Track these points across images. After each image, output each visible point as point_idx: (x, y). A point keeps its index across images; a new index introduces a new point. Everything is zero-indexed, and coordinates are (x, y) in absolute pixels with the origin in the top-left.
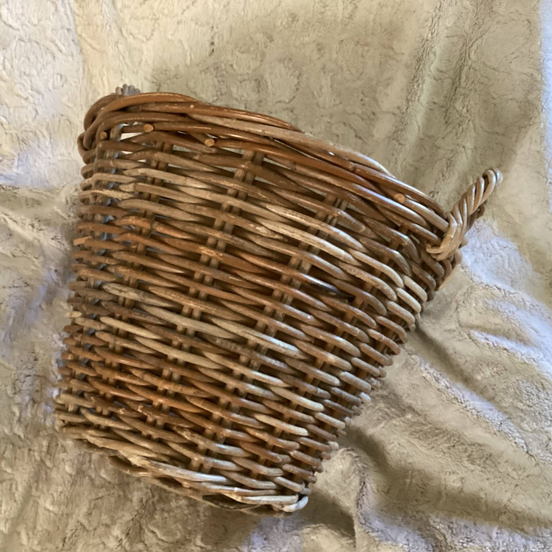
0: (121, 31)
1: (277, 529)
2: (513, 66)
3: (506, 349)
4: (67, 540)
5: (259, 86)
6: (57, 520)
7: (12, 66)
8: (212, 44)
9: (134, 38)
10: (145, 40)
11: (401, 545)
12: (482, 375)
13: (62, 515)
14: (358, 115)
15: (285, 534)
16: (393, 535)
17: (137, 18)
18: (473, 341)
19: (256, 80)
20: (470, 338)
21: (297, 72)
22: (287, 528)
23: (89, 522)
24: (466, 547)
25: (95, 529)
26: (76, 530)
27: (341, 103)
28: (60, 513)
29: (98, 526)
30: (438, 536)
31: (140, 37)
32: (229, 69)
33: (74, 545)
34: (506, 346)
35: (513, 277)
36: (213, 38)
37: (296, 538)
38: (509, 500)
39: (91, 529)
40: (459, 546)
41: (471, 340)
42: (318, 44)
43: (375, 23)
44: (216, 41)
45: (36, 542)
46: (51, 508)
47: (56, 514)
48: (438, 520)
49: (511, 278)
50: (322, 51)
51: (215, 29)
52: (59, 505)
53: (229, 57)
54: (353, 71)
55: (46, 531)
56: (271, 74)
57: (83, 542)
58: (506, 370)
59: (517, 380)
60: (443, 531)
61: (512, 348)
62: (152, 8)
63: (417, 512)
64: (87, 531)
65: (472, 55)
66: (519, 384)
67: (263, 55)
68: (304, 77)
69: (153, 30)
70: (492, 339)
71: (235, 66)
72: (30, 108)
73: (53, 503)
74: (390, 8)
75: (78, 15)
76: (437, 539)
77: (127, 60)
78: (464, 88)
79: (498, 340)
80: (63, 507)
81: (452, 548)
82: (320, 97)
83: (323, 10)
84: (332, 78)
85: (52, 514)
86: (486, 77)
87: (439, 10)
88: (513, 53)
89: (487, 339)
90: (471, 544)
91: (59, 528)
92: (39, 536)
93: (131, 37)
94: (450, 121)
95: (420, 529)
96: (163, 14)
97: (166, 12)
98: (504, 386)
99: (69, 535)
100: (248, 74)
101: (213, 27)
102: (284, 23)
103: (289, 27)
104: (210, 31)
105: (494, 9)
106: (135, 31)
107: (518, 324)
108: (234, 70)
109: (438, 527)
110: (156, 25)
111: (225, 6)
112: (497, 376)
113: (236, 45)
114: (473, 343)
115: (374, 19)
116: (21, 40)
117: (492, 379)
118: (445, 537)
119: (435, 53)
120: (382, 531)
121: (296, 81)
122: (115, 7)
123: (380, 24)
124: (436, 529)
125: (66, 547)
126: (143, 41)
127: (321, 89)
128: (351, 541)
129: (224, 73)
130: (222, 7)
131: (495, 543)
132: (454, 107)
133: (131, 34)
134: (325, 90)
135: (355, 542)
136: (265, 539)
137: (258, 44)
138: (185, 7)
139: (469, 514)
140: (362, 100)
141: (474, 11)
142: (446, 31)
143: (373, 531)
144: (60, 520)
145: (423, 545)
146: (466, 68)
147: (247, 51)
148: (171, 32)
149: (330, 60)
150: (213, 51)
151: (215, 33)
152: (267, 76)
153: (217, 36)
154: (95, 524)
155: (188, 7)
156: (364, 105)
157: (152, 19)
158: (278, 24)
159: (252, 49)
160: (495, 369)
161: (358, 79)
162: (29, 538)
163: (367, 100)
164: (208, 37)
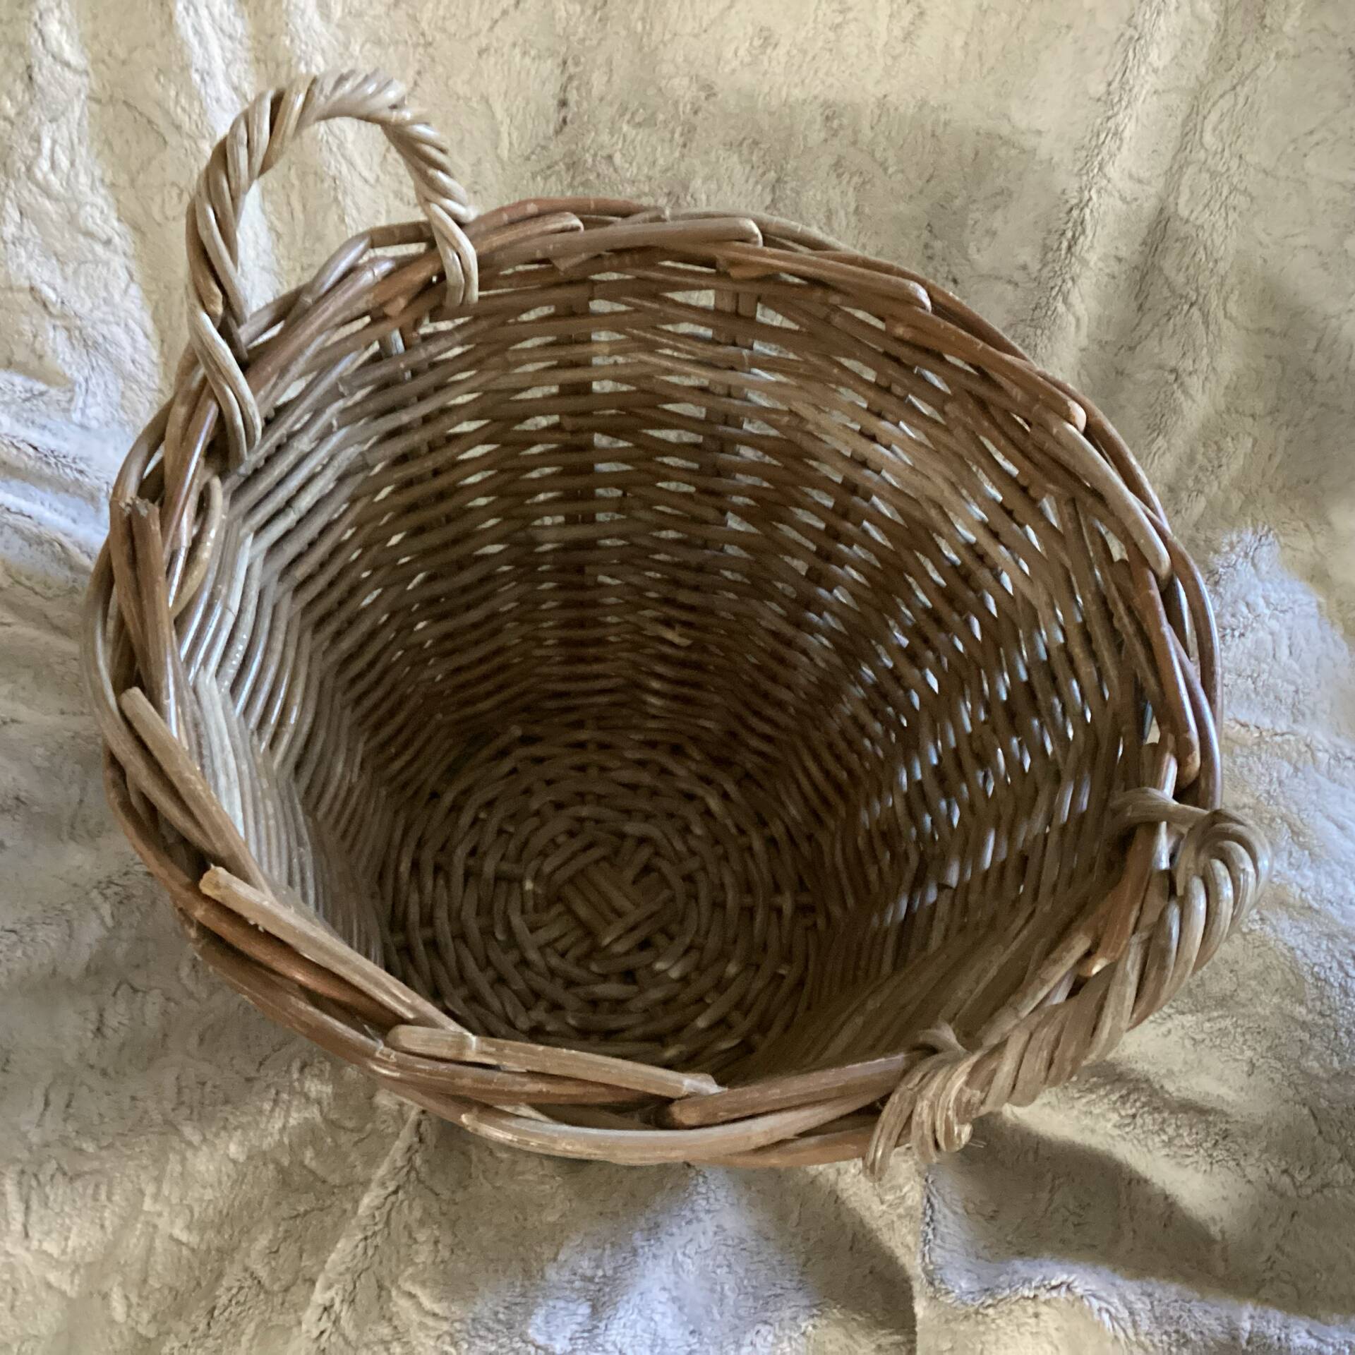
2: (1310, 164)
4: (216, 1313)
6: (196, 1264)
8: (563, 103)
13: (208, 1250)
21: (772, 175)
23: (272, 1272)
25: (286, 1289)
26: (241, 1288)
28: (203, 1247)
29: (294, 1282)
32: (603, 168)
33: (234, 1324)
36: (564, 89)
39: (276, 1288)
42: (826, 106)
43: (967, 55)
44: (573, 96)
45: (146, 1316)
46: (184, 1237)
47: (193, 1250)
50: (835, 123)
51: (572, 69)
52: (203, 1230)
53: (605, 138)
54: (912, 172)
55: (171, 1289)
56: (706, 179)
57: (257, 1319)
62: (415, 18)
64: (267, 1293)
65: (1208, 138)
67: (690, 131)
68: (789, 189)
69: (419, 73)
71: (618, 158)
73: (189, 1225)
74: (1004, 16)
78: (1187, 221)
80: (210, 1234)
83: (839, 19)
84: (859, 190)
85: (185, 1252)
86: (1245, 192)
88: (1311, 133)
91: (199, 1285)
92: (152, 1303)
94: (1147, 305)
96: (444, 31)
97: (451, 26)
99: (223, 1300)
100: (650, 179)
101: (565, 63)
102: (742, 52)
103: (755, 61)
104: (557, 72)
105: (1269, 22)
107: (1294, 809)
108: (616, 170)
110: (427, 61)
111: (595, 10)
113: (623, 110)
115: (966, 44)
116: (92, 98)
121: (768, 198)
122: (325, 18)
123: (980, 56)
125: (215, 1330)
129: (592, 177)
130: (589, 12)
132: (1161, 270)
134: (839, 221)
137: (676, 104)
138: (497, 14)
140: (927, 246)
141: (1218, 25)
142: (1153, 79)
144: (202, 1263)
146: (1191, 171)
147: (650, 122)
148: (465, 76)
149: (855, 143)
150: (564, 121)
151: (571, 78)
152: (697, 184)
153: (575, 83)
154: (286, 1279)
155: (505, 13)
157: (416, 45)
158: (728, 54)
159: (661, 117)
161: (921, 192)
162: (129, 1306)
163: (938, 245)
164: (553, 88)
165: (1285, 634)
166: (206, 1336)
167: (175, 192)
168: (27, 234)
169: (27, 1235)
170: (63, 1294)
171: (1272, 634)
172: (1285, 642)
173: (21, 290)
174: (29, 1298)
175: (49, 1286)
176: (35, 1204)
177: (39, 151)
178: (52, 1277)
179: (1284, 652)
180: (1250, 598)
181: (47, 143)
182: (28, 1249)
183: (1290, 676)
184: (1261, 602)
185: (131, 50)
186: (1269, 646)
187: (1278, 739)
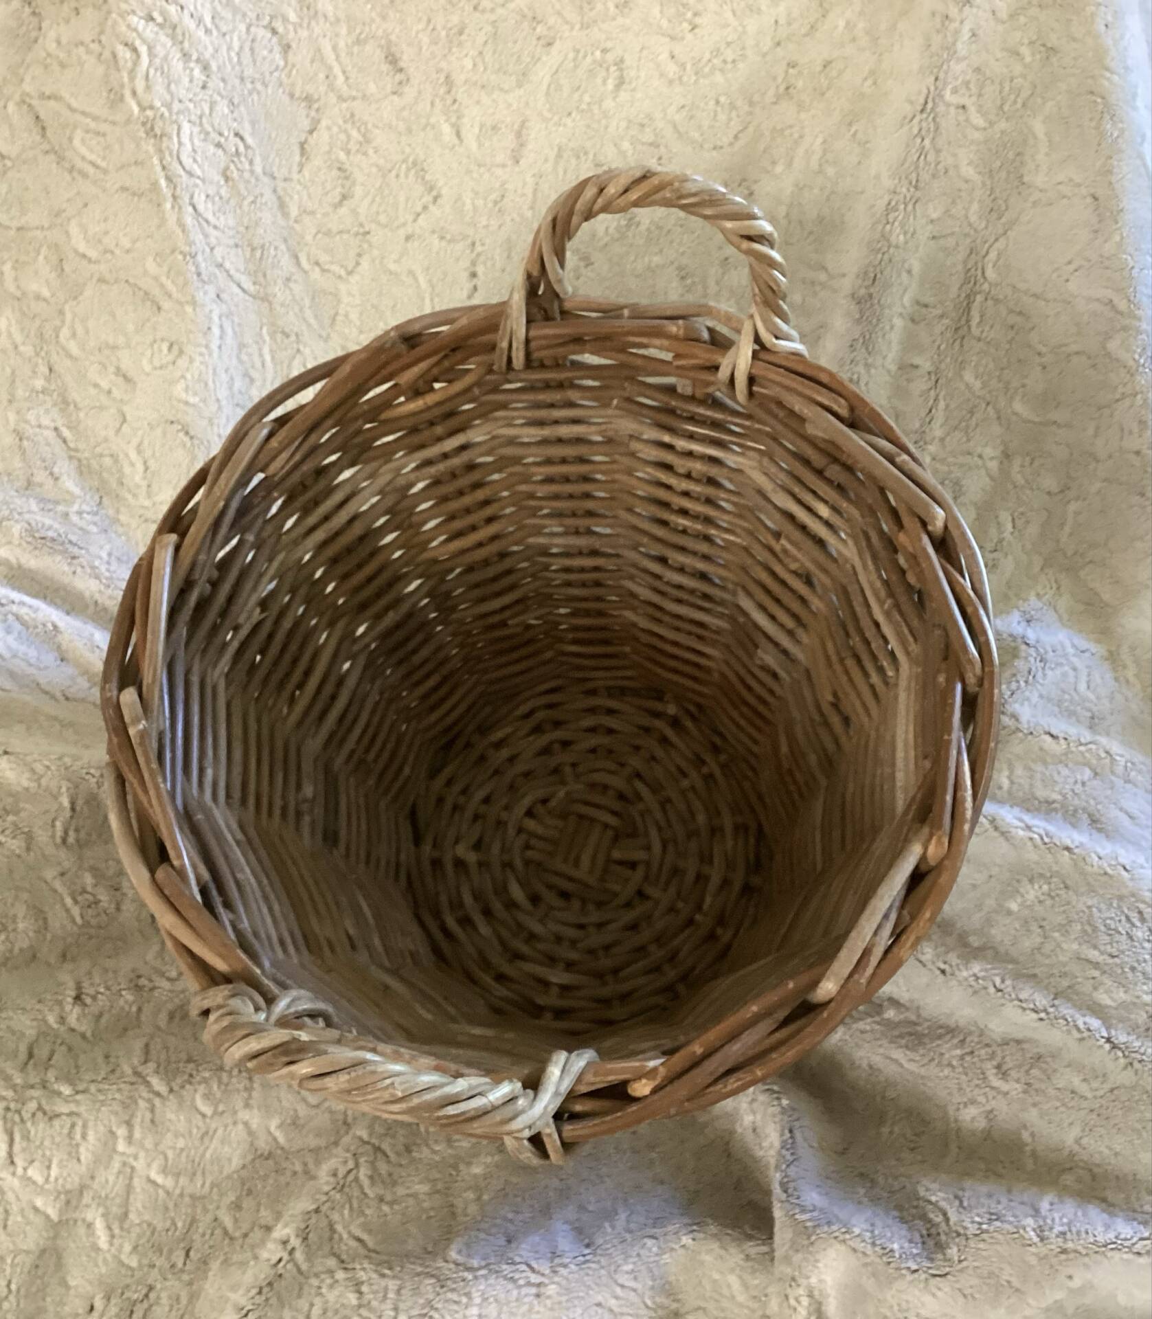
0: (296, 257)
1: (613, 1227)
2: (1072, 286)
3: (1068, 849)
4: (192, 1254)
6: (171, 1205)
7: (87, 332)
8: (473, 275)
9: (323, 271)
10: (343, 273)
11: (857, 1231)
12: (1019, 900)
13: (181, 1195)
15: (628, 1236)
16: (843, 1215)
17: (328, 233)
18: (1003, 833)
20: (996, 828)
22: (632, 1226)
23: (236, 1221)
24: (987, 1231)
25: (246, 1235)
26: (212, 1235)
28: (178, 1191)
29: (252, 1229)
30: (931, 1216)
31: (335, 268)
33: (206, 1263)
34: (1068, 843)
35: (1095, 709)
36: (474, 263)
37: (649, 1242)
38: (1078, 1141)
39: (237, 1234)
40: (972, 1229)
41: (996, 834)
42: (680, 268)
44: (480, 270)
45: (127, 1247)
46: (160, 1179)
47: (168, 1193)
48: (934, 1186)
49: (1089, 710)
50: (689, 281)
51: (479, 248)
52: (178, 1175)
55: (149, 1225)
57: (222, 1258)
58: (1067, 887)
59: (1089, 907)
60: (943, 1204)
61: (1081, 845)
62: (354, 212)
63: (896, 1178)
64: (231, 1238)
65: (990, 273)
66: (1091, 915)
69: (359, 255)
70: (1040, 824)
72: (113, 410)
73: (164, 1171)
74: (816, 191)
75: (215, 227)
76: (930, 1221)
77: (308, 314)
78: (978, 339)
79: (1051, 828)
80: (183, 1181)
81: (959, 1235)
85: (161, 1193)
86: (1020, 313)
87: (916, 187)
88: (1070, 263)
89: (1029, 828)
90: (998, 1224)
92: (133, 1235)
93: (317, 269)
95: (899, 1208)
96: (379, 223)
97: (383, 218)
98: (1060, 919)
99: (197, 1244)
101: (473, 244)
102: (611, 230)
104: (468, 251)
105: (1026, 179)
106: (324, 258)
109: (933, 1199)
110: (366, 246)
111: (496, 203)
112: (1049, 902)
114: (1001, 840)
115: (787, 215)
116: (102, 280)
117: (1038, 908)
118: (945, 1214)
119: (909, 272)
120: (821, 1210)
122: (286, 215)
123: (800, 222)
124: (930, 1202)
126: (340, 277)
128: (765, 1249)
130: (490, 205)
131: (1044, 1219)
133: (317, 264)
135: (773, 1251)
136: (588, 1246)
138: (419, 209)
139: (1000, 1176)
141: (984, 185)
142: (930, 227)
143: (803, 1211)
144: (176, 1205)
145: (904, 1232)
146: (979, 298)
148: (394, 256)
150: (475, 288)
151: (479, 255)
153: (482, 258)
154: (245, 1227)
155: (425, 208)
157: (357, 234)
160: (1045, 887)
162: (113, 1236)
164: (465, 263)
165: (1084, 671)
166: (182, 1271)
167: (165, 347)
168: (53, 386)
169: (12, 1162)
170: (47, 1217)
171: (1075, 670)
172: (1084, 678)
173: (47, 428)
174: (19, 1219)
175: (36, 1209)
176: (17, 1137)
177: (63, 322)
178: (39, 1203)
179: (1083, 686)
181: (69, 316)
182: (14, 1174)
183: (1088, 704)
184: (1067, 644)
185: (134, 241)
186: (1071, 679)
187: (1082, 748)
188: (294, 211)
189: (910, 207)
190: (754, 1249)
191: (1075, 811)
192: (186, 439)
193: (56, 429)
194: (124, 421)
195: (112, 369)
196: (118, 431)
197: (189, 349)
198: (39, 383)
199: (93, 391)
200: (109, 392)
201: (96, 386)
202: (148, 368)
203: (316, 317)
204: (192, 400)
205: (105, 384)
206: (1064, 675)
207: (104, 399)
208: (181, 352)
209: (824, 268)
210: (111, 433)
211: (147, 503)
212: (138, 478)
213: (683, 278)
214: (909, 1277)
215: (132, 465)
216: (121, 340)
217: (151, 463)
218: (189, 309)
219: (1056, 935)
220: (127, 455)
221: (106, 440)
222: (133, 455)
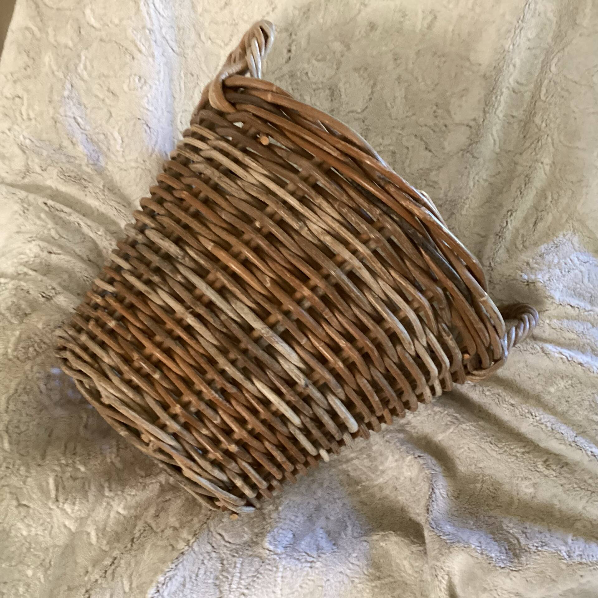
0: (199, 35)
1: (346, 535)
2: (595, 79)
3: (581, 364)
4: (135, 540)
5: (332, 94)
6: (126, 523)
7: (93, 67)
8: (289, 51)
9: (212, 42)
10: (222, 45)
11: (473, 547)
12: (555, 387)
13: (131, 517)
14: (430, 127)
15: (354, 540)
16: (465, 538)
17: (216, 23)
18: (546, 354)
19: (330, 89)
20: (543, 352)
21: (372, 82)
22: (355, 534)
23: (157, 523)
24: (540, 551)
25: (163, 531)
26: (145, 530)
27: (414, 114)
28: (129, 516)
29: (166, 528)
30: (511, 540)
31: (219, 42)
32: (304, 78)
33: (143, 545)
34: (581, 361)
35: (593, 292)
36: (290, 45)
37: (365, 544)
38: (584, 508)
39: (158, 530)
40: (534, 549)
41: (543, 354)
42: (395, 54)
43: (453, 34)
44: (293, 48)
45: (105, 542)
46: (122, 512)
47: (125, 517)
48: (511, 525)
49: (590, 293)
50: (398, 62)
51: (294, 37)
52: (130, 509)
53: (306, 66)
54: (429, 82)
56: (345, 83)
57: (151, 543)
58: (581, 383)
59: (593, 394)
60: (518, 536)
61: (587, 363)
62: (232, 13)
64: (156, 532)
65: (553, 68)
66: (594, 397)
67: (339, 63)
68: (378, 88)
69: (232, 36)
70: (566, 352)
71: (310, 74)
72: (105, 110)
73: (125, 507)
74: (469, 19)
75: (163, 17)
76: (510, 542)
77: (203, 66)
78: (545, 102)
79: (572, 354)
80: (132, 511)
81: (526, 551)
82: (393, 107)
83: (402, 19)
84: (407, 88)
85: (121, 517)
86: (567, 91)
87: (522, 21)
89: (561, 353)
90: (546, 548)
91: (126, 530)
92: (107, 537)
93: (210, 41)
94: (528, 136)
95: (492, 533)
96: (243, 19)
97: (246, 18)
98: (578, 398)
99: (137, 535)
100: (322, 82)
101: (291, 34)
102: (362, 32)
103: (367, 35)
104: (288, 38)
105: (578, 22)
106: (213, 36)
107: (593, 340)
108: (309, 78)
109: (511, 531)
110: (235, 31)
111: (304, 13)
112: (571, 389)
113: (313, 54)
114: (546, 357)
115: (453, 30)
116: (102, 40)
117: (566, 391)
118: (518, 540)
119: (514, 66)
120: (454, 535)
121: (370, 91)
122: (195, 12)
123: (459, 35)
124: (509, 533)
125: (135, 547)
126: (221, 47)
127: (394, 100)
128: (421, 548)
129: (299, 81)
130: (302, 14)
131: (570, 547)
132: (533, 122)
133: (210, 39)
134: (398, 100)
135: (425, 549)
136: (334, 544)
137: (334, 53)
138: (264, 14)
140: (435, 112)
141: (557, 22)
142: (528, 43)
143: (444, 534)
144: (128, 522)
145: (496, 547)
146: (546, 82)
147: (324, 60)
149: (406, 69)
150: (290, 58)
151: (293, 41)
152: (341, 85)
153: (295, 43)
155: (267, 13)
156: (436, 117)
157: (232, 24)
158: (357, 33)
159: (328, 57)
160: (570, 382)
161: (433, 90)
162: (98, 538)
163: (440, 111)
164: (286, 44)
165: (587, 272)
166: (130, 550)
167: (136, 79)
168: (73, 95)
169: (57, 501)
170: (70, 530)
171: (581, 272)
172: (587, 276)
173: (70, 117)
174: (57, 530)
175: (65, 526)
176: (60, 488)
177: (80, 61)
178: (67, 523)
179: (586, 280)
180: (572, 257)
181: (83, 58)
182: (58, 507)
183: (589, 290)
184: (576, 259)
185: (121, 21)
186: (580, 277)
187: (586, 313)
188: (200, 9)
189: (518, 31)
190: (415, 548)
191: (584, 345)
192: (147, 129)
193: (74, 118)
194: (111, 115)
195: (106, 88)
196: (108, 121)
197: (150, 82)
198: (66, 93)
199: (94, 99)
200: (103, 100)
201: (96, 96)
202: (126, 88)
203: (207, 67)
204: (150, 108)
205: (101, 96)
206: (576, 275)
207: (101, 104)
208: (145, 82)
209: (469, 60)
210: (104, 122)
211: (122, 160)
212: (118, 147)
213: (395, 59)
214: (500, 571)
215: (115, 139)
216: (111, 73)
217: (126, 140)
218: (151, 59)
219: (576, 406)
220: (112, 134)
221: (101, 125)
222: (116, 135)
